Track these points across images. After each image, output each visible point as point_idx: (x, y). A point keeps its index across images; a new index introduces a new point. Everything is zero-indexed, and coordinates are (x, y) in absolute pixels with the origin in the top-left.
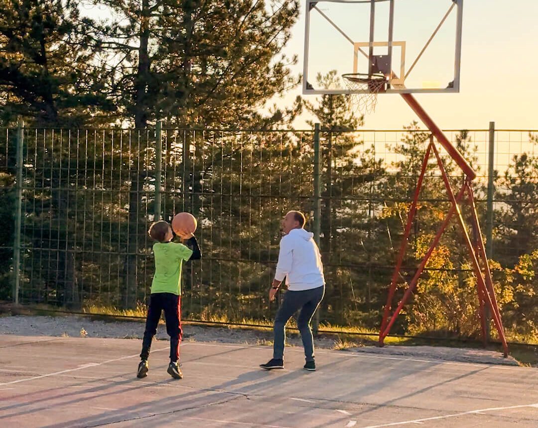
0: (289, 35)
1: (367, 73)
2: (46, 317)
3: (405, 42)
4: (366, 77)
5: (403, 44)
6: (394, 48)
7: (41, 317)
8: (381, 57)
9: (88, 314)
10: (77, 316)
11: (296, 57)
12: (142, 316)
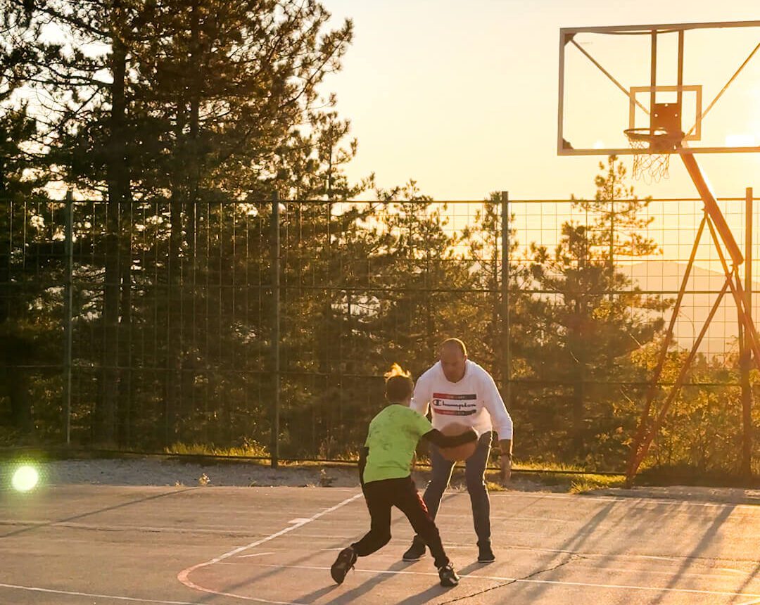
0: (339, 66)
1: (648, 127)
2: (113, 460)
3: (701, 86)
4: (647, 132)
5: (698, 89)
6: (685, 94)
7: (105, 460)
8: (666, 105)
9: (174, 455)
10: (158, 458)
11: (333, 96)
12: (253, 456)
